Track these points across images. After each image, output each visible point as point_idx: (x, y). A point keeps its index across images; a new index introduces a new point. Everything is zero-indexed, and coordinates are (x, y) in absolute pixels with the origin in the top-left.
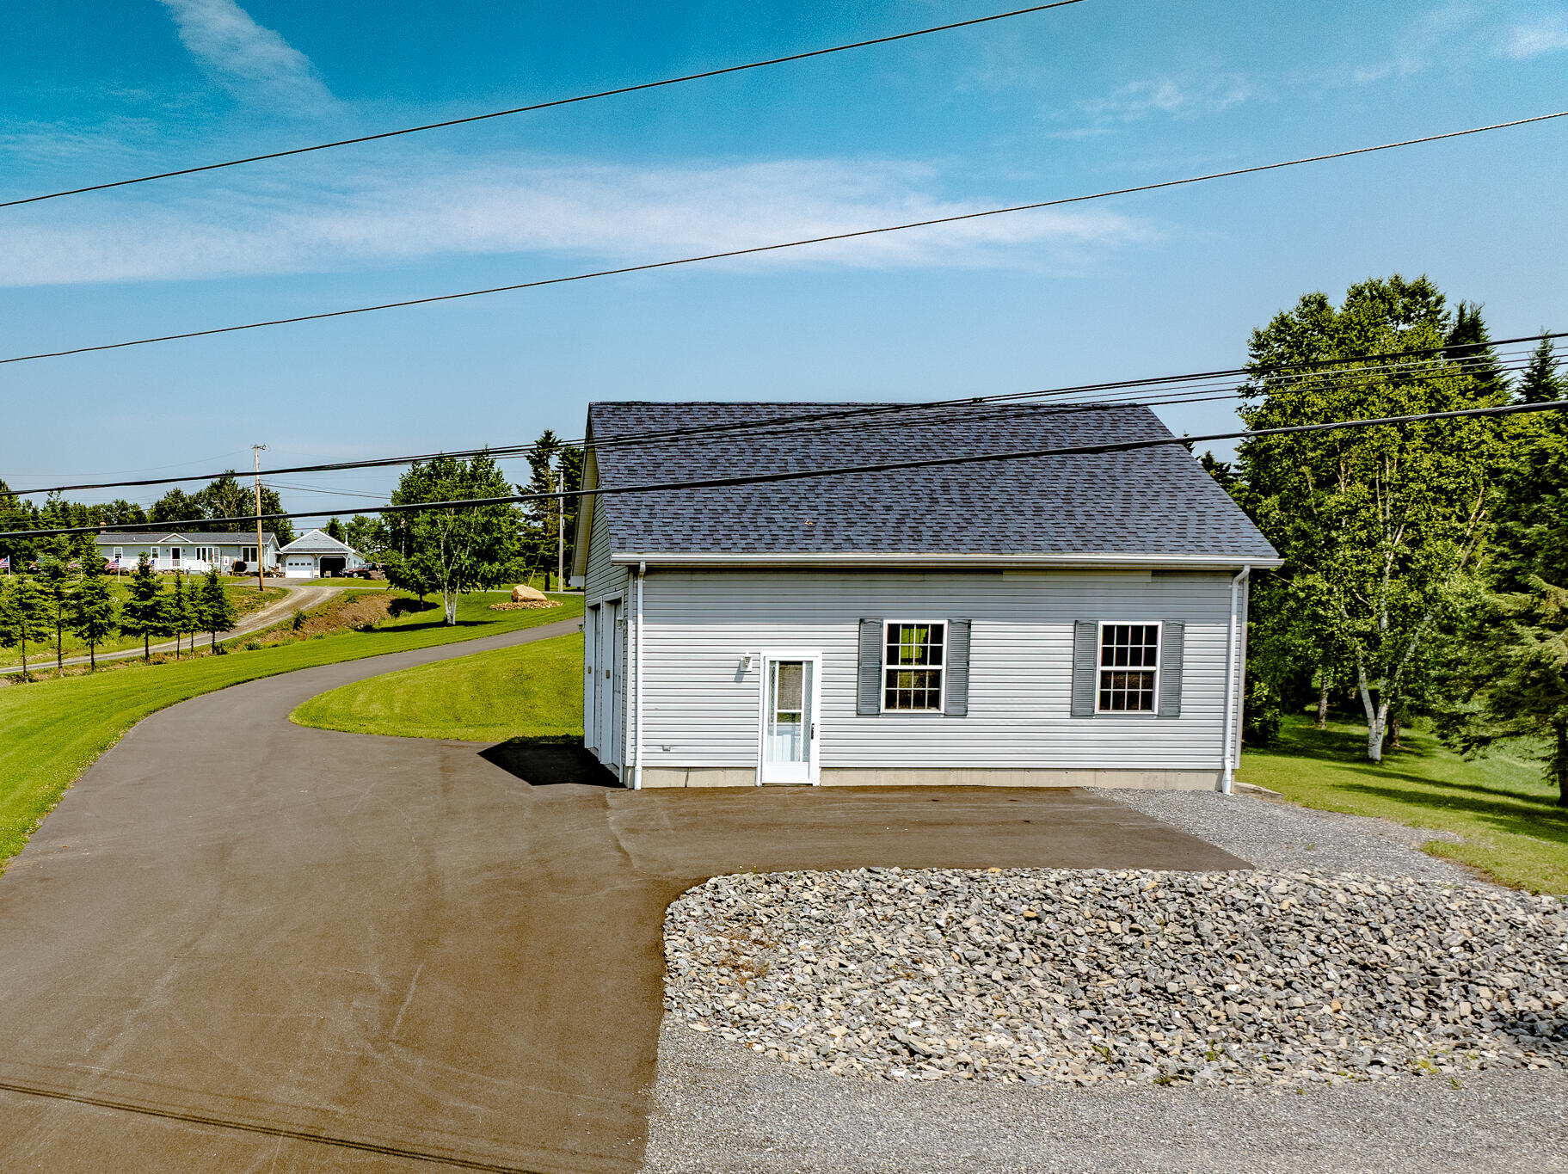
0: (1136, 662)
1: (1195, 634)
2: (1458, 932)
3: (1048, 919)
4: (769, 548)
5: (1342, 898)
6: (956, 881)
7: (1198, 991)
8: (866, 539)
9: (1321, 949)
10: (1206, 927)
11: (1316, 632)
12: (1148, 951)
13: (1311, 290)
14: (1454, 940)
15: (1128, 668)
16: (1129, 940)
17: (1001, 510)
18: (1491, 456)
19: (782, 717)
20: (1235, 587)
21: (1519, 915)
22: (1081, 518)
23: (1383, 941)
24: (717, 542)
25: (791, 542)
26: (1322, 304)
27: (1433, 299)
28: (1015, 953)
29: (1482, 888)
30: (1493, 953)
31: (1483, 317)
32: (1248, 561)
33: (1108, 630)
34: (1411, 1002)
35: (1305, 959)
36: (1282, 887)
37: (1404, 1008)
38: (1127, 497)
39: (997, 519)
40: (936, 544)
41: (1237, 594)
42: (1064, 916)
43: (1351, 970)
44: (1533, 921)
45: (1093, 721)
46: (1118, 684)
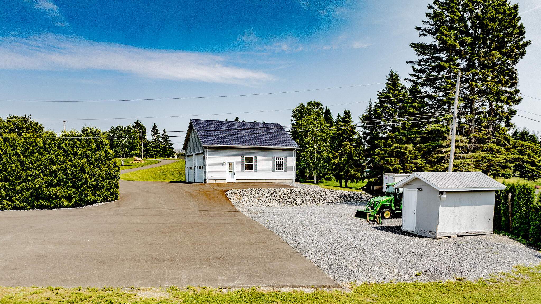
0: (281, 163)
1: (289, 159)
2: (323, 194)
3: (274, 193)
4: (227, 144)
5: (309, 190)
6: (262, 189)
7: (293, 201)
8: (241, 144)
9: (307, 196)
10: (293, 194)
11: (305, 162)
12: (287, 197)
13: (301, 103)
14: (322, 195)
15: (280, 164)
16: (284, 195)
17: (260, 140)
18: (329, 134)
19: (230, 171)
20: (294, 152)
21: (329, 192)
22: (272, 141)
23: (314, 195)
24: (219, 143)
25: (230, 144)
26: (303, 105)
27: (321, 105)
28: (271, 197)
29: (325, 189)
30: (326, 196)
31: (330, 109)
32: (295, 148)
33: (277, 158)
34: (317, 201)
35: (305, 197)
36: (302, 189)
37: (317, 202)
38: (278, 138)
39: (260, 141)
40: (252, 145)
41: (294, 153)
42: (276, 193)
43: (311, 198)
44: (331, 192)
45: (275, 172)
46: (278, 166)
